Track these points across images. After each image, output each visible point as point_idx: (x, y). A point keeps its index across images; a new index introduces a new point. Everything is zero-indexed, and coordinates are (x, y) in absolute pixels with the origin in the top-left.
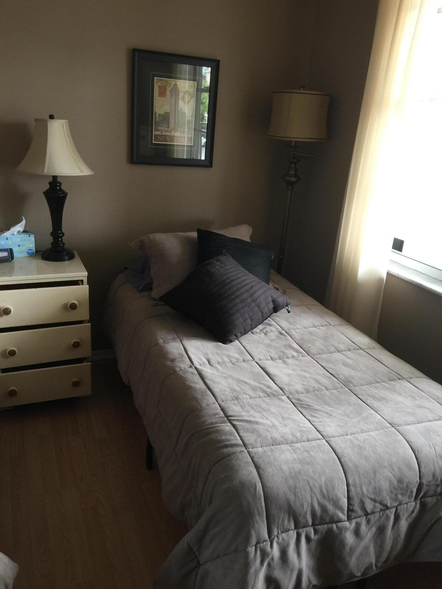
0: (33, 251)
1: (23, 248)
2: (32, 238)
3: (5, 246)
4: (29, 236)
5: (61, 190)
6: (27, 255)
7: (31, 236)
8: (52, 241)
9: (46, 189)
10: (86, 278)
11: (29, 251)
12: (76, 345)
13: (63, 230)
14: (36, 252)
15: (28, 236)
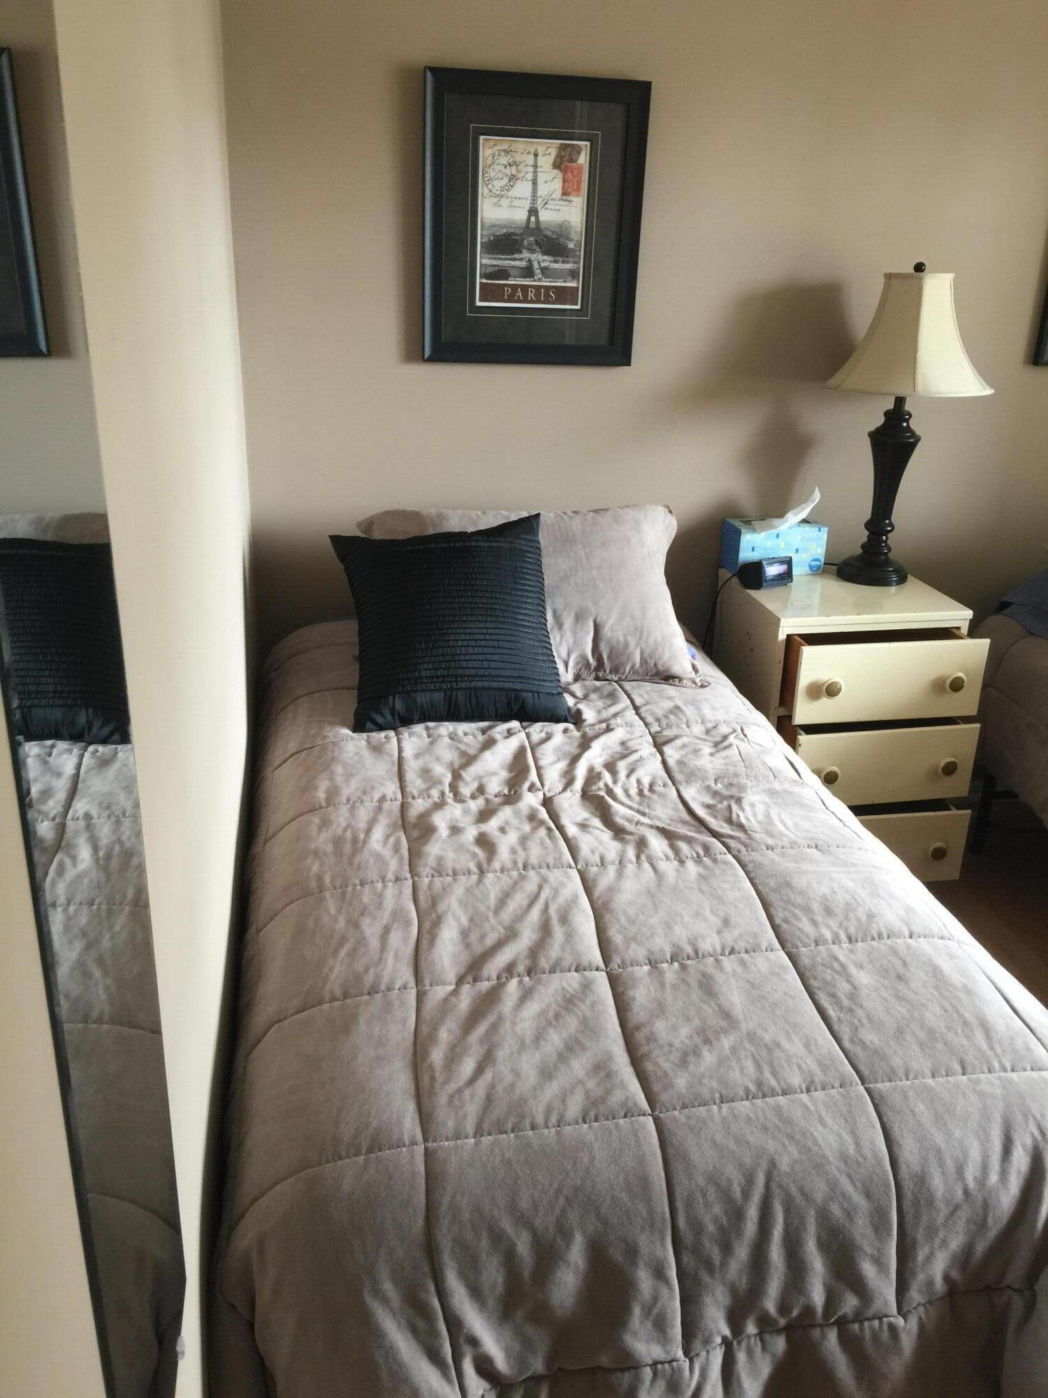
0: (819, 563)
1: (804, 556)
2: (823, 535)
3: (770, 551)
4: (820, 530)
5: (908, 429)
6: (810, 572)
7: (822, 529)
8: (865, 539)
9: (876, 427)
10: (967, 623)
11: (814, 563)
12: (950, 769)
13: (894, 518)
14: (825, 564)
15: (817, 529)
